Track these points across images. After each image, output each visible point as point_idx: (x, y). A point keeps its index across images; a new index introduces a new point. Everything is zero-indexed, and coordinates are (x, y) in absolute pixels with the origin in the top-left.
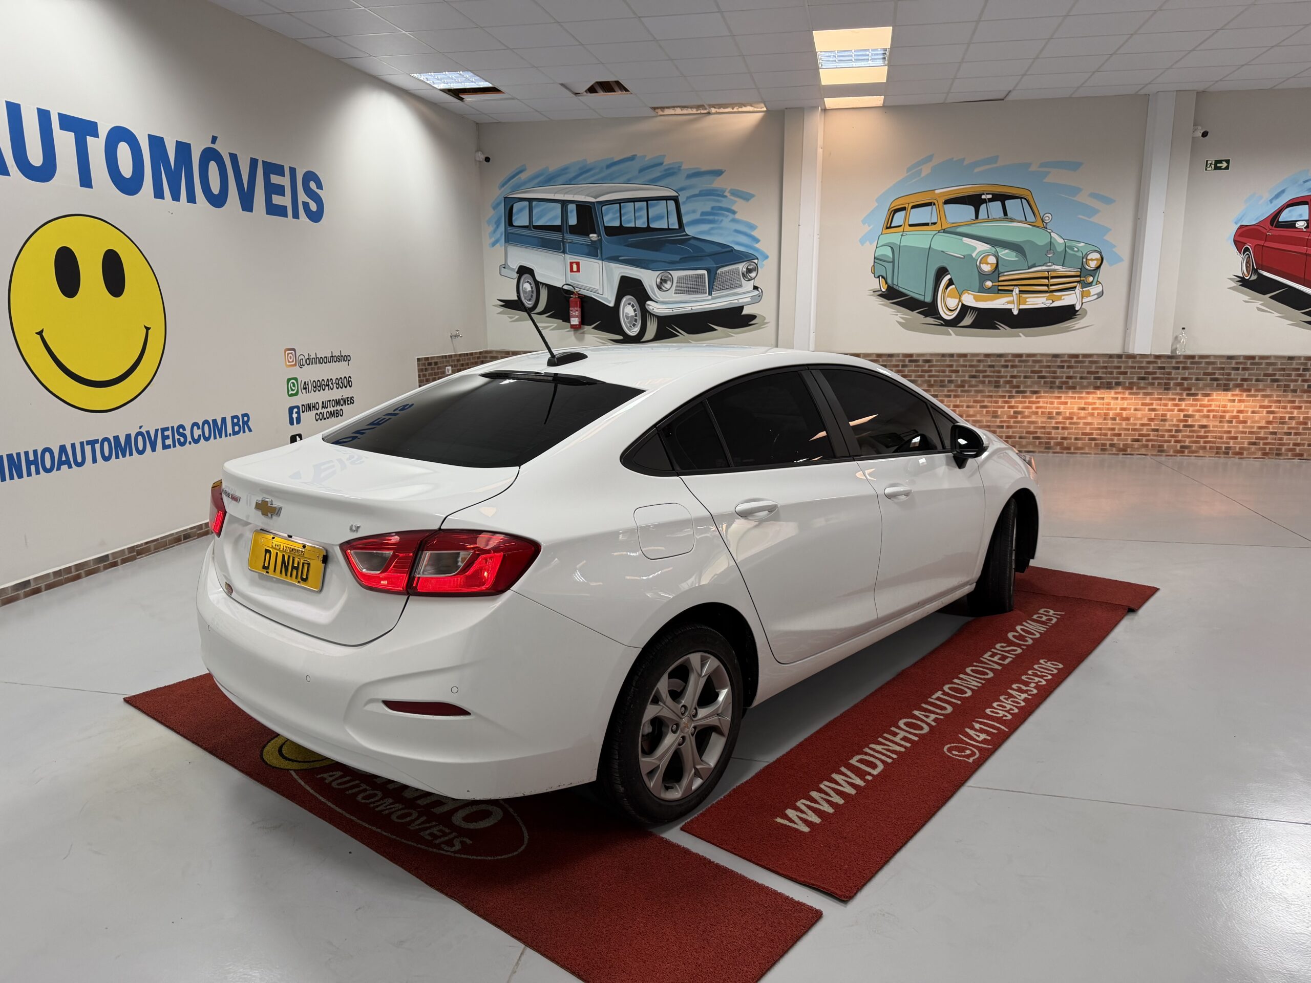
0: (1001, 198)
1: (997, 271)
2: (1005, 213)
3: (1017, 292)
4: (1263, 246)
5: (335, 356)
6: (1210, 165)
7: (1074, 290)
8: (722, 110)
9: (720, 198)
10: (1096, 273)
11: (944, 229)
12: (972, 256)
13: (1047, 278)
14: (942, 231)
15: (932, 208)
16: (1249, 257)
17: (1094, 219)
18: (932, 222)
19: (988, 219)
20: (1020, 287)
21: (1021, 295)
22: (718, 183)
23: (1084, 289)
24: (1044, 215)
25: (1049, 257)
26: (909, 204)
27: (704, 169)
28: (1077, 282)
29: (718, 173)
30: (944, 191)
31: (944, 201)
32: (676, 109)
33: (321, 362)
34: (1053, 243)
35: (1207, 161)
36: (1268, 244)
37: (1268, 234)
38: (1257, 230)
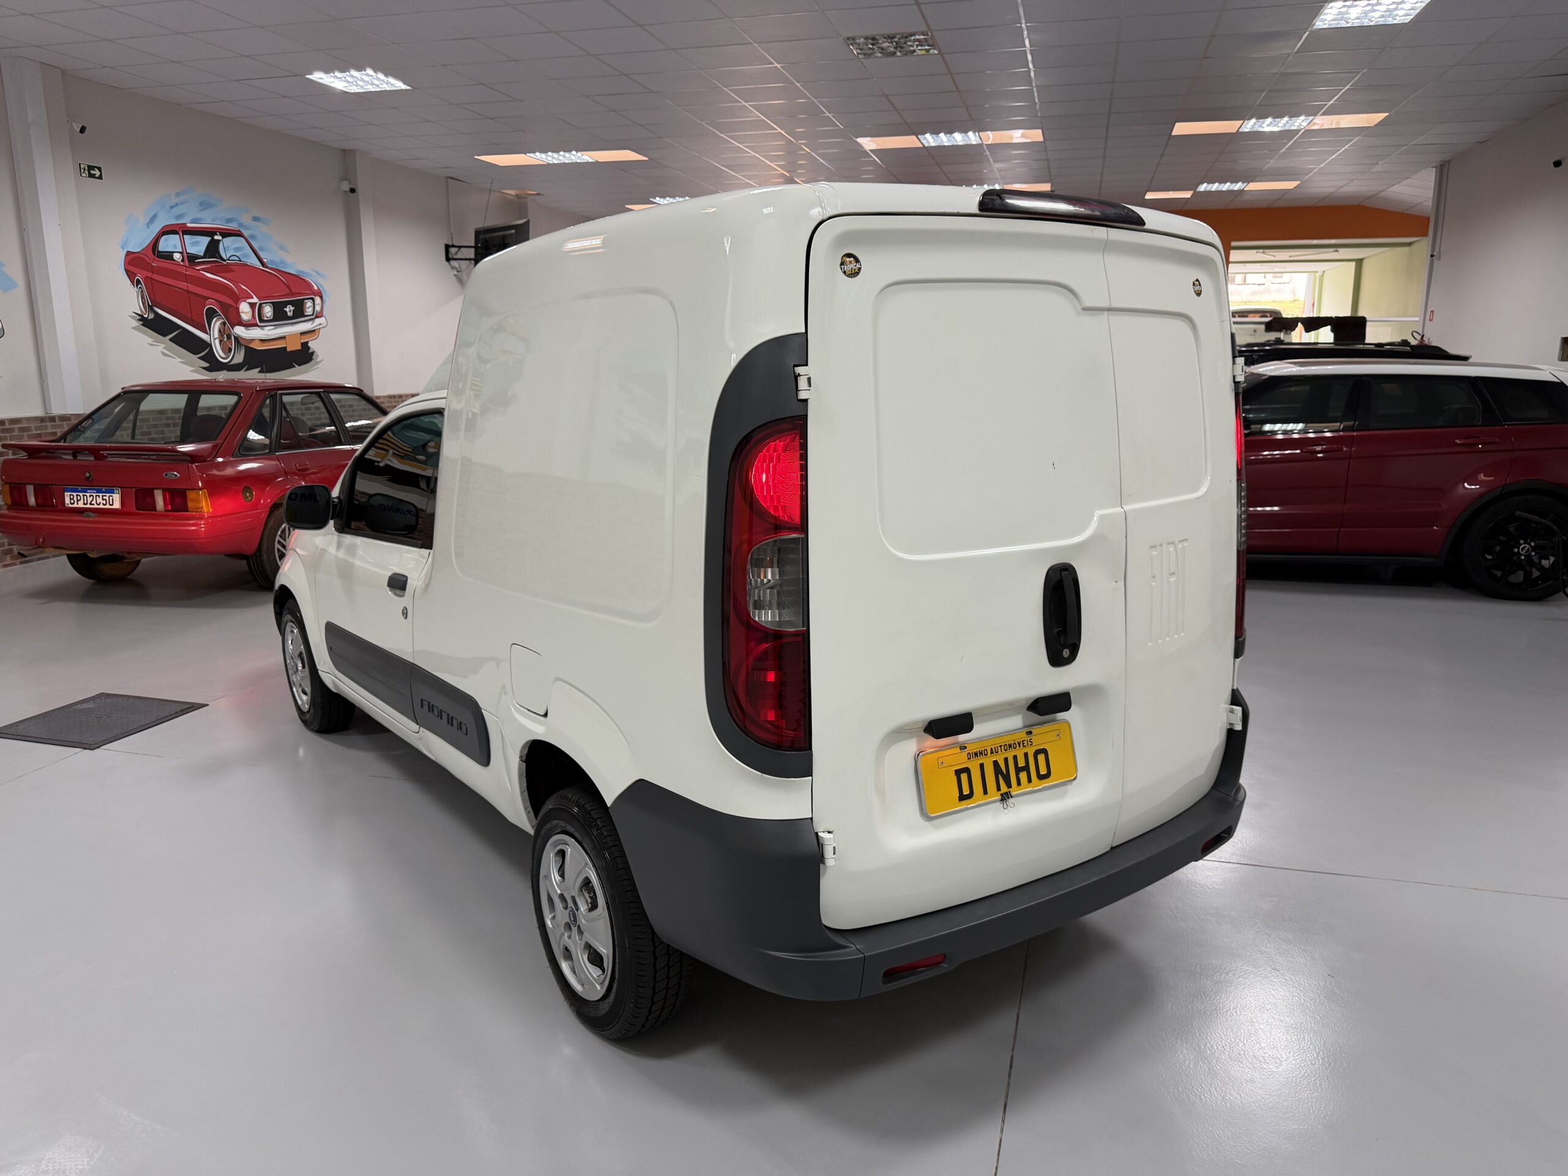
4: (152, 279)
6: (84, 171)
16: (142, 291)
35: (80, 164)
36: (155, 277)
37: (153, 264)
38: (143, 259)
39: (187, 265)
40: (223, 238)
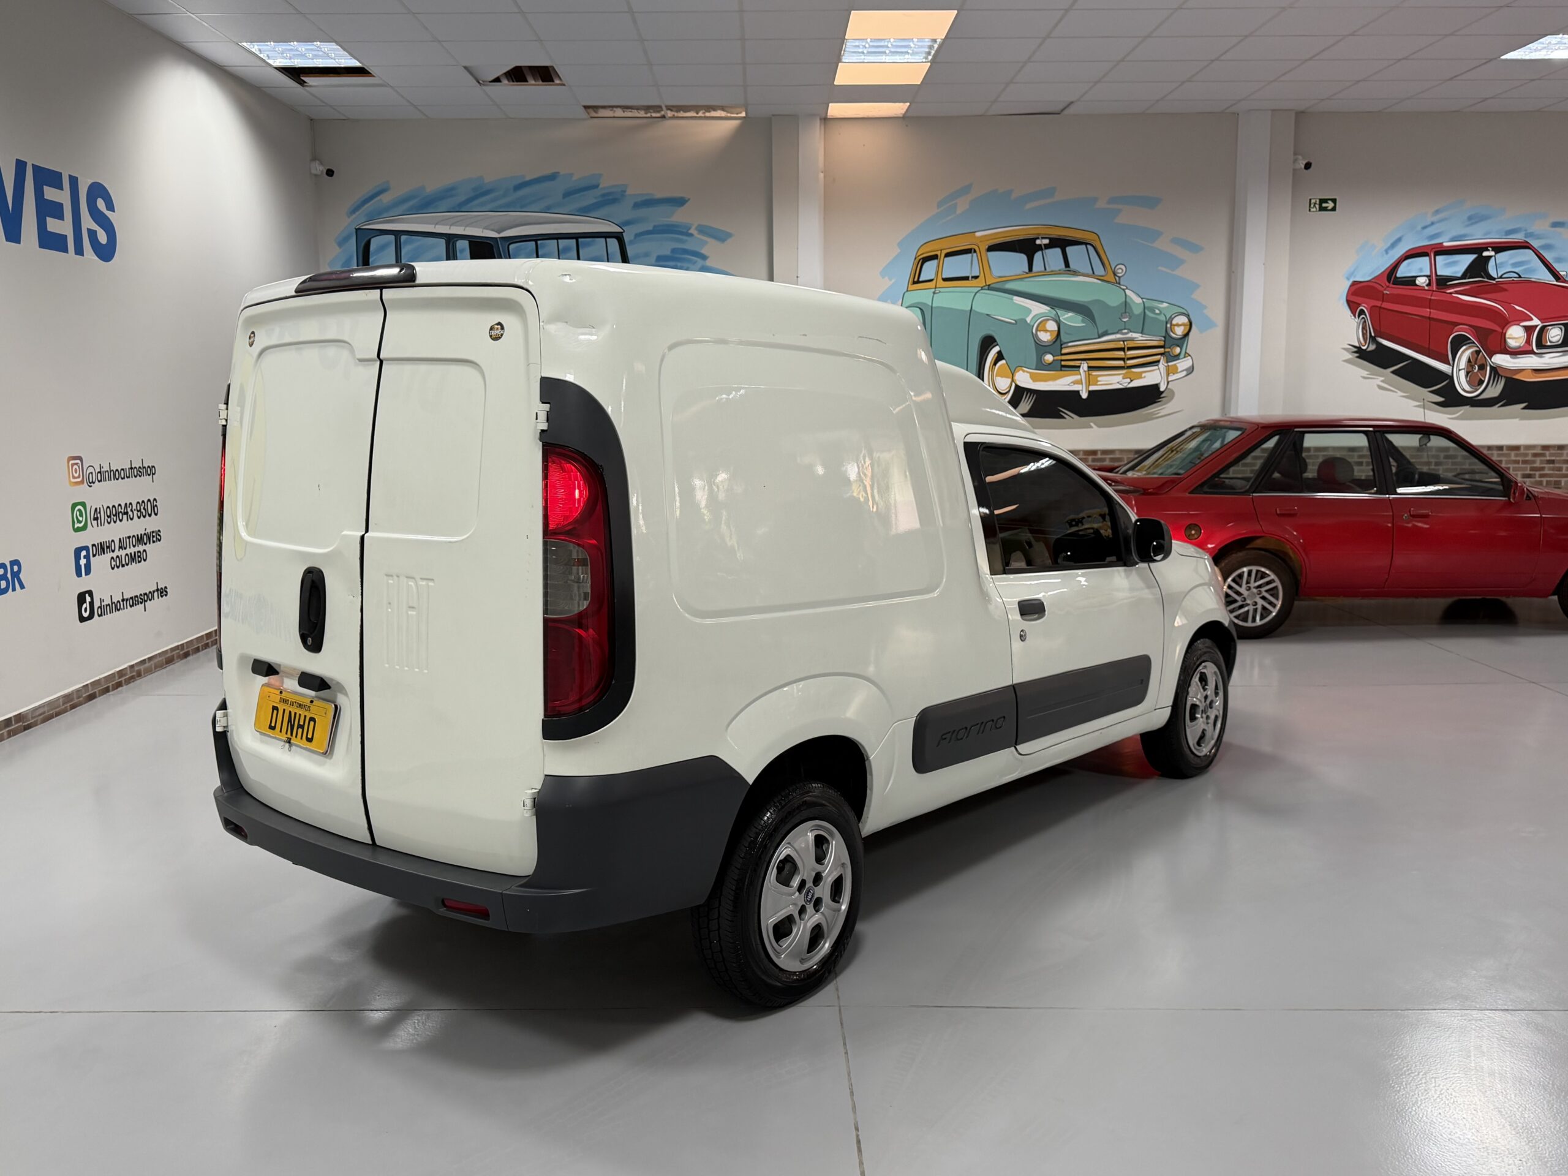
0: (1061, 243)
1: (1059, 340)
2: (1067, 264)
3: (1086, 368)
4: (1380, 307)
5: (135, 468)
6: (1314, 206)
7: (1157, 365)
8: (682, 114)
9: (684, 238)
10: (1184, 341)
11: (989, 285)
12: (1026, 322)
13: (1122, 349)
14: (986, 287)
15: (972, 256)
16: (1365, 322)
17: (1178, 272)
18: (973, 275)
19: (1045, 272)
20: (1088, 362)
21: (1090, 372)
22: (679, 216)
23: (1170, 364)
24: (1116, 266)
25: (1124, 322)
26: (941, 250)
27: (659, 195)
28: (1161, 354)
29: (680, 202)
30: (986, 233)
31: (987, 247)
32: (615, 109)
33: (117, 477)
34: (1129, 304)
35: (1310, 200)
36: (1385, 305)
37: (1385, 292)
38: (1373, 287)
39: (1434, 289)
40: (1496, 253)
